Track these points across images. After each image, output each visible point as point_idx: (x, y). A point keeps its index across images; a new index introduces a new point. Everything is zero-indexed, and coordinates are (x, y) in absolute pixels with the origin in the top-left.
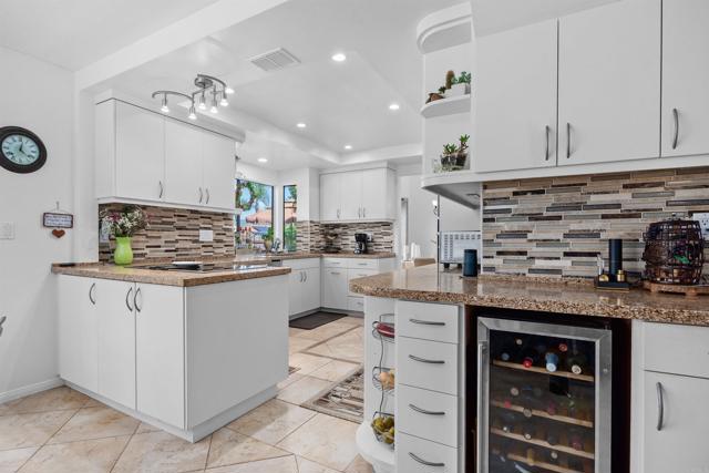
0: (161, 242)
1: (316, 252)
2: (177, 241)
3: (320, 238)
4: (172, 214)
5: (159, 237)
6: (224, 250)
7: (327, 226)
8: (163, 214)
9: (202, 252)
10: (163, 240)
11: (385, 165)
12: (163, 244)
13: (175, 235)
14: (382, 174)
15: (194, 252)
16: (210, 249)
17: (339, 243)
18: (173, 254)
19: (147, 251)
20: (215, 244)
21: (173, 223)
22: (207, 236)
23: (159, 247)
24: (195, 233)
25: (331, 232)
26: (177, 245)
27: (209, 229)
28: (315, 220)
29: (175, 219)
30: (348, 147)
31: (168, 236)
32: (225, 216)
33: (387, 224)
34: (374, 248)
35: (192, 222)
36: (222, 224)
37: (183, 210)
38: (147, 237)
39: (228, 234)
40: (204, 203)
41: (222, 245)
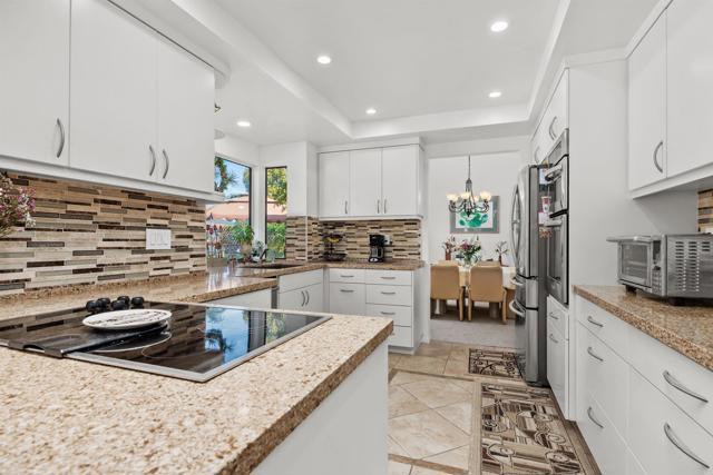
0: (64, 254)
1: (315, 261)
2: (100, 251)
3: (318, 240)
4: (89, 198)
5: (62, 244)
6: (189, 265)
7: (325, 224)
8: (69, 196)
9: (150, 269)
10: (69, 249)
11: (417, 140)
12: (69, 257)
13: (96, 238)
14: (413, 153)
15: (134, 269)
16: (166, 263)
17: (342, 248)
18: (92, 277)
19: (30, 273)
20: (174, 255)
21: (89, 216)
22: (159, 240)
23: (61, 263)
24: (138, 234)
25: (331, 232)
26: (101, 259)
27: (165, 227)
28: (313, 216)
29: (96, 208)
30: (371, 111)
31: (79, 243)
32: (193, 205)
33: (414, 222)
34: (393, 255)
35: (131, 214)
36: (187, 218)
37: (114, 189)
38: (30, 243)
39: (196, 236)
40: (157, 177)
41: (185, 255)
